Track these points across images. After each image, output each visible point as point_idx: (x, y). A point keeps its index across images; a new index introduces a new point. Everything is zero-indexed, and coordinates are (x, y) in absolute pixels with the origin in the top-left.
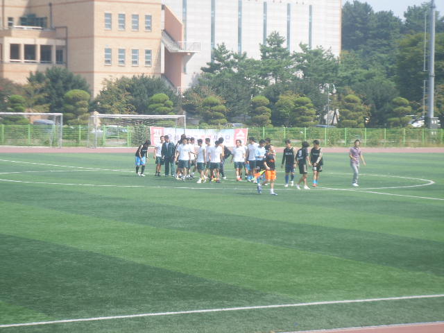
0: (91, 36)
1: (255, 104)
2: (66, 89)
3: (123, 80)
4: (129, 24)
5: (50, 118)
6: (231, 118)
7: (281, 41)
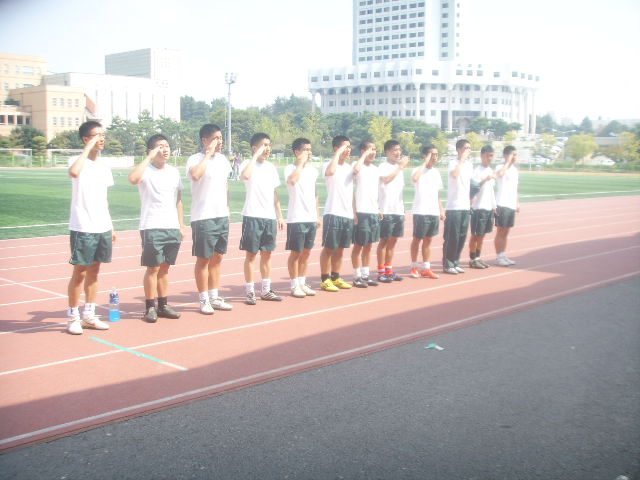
0: (44, 111)
1: (137, 144)
2: (33, 136)
3: (65, 132)
4: (66, 104)
5: (24, 152)
6: (125, 152)
7: (148, 114)
